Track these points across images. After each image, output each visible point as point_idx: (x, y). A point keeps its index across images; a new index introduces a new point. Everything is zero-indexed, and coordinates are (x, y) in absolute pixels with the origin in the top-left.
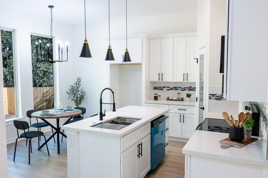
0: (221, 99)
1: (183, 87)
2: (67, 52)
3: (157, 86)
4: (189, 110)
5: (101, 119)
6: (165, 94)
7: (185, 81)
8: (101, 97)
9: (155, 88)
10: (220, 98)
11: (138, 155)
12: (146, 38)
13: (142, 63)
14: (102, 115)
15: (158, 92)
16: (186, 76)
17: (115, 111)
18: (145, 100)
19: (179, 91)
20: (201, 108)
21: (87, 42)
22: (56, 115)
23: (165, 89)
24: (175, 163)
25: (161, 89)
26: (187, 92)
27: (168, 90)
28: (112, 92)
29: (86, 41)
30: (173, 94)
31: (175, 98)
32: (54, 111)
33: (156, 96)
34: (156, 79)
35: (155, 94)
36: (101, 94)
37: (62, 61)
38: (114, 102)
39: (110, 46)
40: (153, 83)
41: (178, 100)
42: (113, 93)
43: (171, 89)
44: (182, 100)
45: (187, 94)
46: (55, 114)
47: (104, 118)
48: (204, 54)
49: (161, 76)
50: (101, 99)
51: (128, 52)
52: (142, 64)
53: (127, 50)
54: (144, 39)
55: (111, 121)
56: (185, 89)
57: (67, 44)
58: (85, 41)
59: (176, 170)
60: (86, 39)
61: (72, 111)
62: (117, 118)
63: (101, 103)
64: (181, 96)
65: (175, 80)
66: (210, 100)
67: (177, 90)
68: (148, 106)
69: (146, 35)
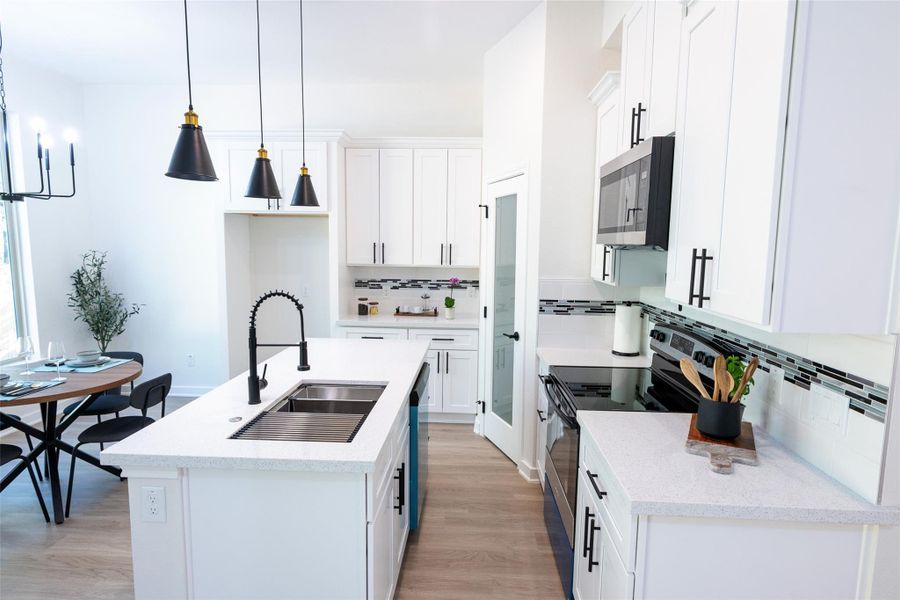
0: (569, 312)
1: (434, 279)
2: (73, 164)
3: (365, 277)
4: (463, 340)
5: (255, 398)
6: (387, 298)
7: (446, 264)
8: (252, 323)
9: (359, 284)
10: (566, 309)
11: (395, 507)
12: (339, 143)
13: (330, 214)
14: (256, 385)
15: (371, 295)
16: (447, 251)
17: (308, 369)
18: (340, 318)
19: (425, 291)
20: (511, 337)
21: (196, 121)
22: (40, 389)
23: (387, 286)
24: (453, 490)
25: (376, 285)
26: (445, 292)
27: (395, 288)
28: (297, 304)
29: (190, 114)
30: (410, 299)
31: (417, 310)
32: (29, 373)
33: (364, 305)
34: (364, 258)
35: (360, 299)
36: (254, 313)
37: (50, 196)
38: (303, 339)
39: (265, 148)
40: (354, 268)
41: (424, 314)
42: (300, 307)
43: (403, 285)
44: (436, 314)
45: (447, 299)
46: (37, 385)
47: (263, 393)
48: (515, 195)
49: (379, 250)
50: (253, 331)
51: (308, 176)
52: (327, 216)
53: (304, 169)
54: (334, 146)
55: (287, 401)
56: (438, 285)
57: (71, 135)
58: (187, 114)
59: (466, 511)
60: (191, 108)
61: (104, 367)
62: (299, 388)
63: (253, 344)
64: (431, 305)
65: (417, 263)
66: (543, 316)
67: (420, 286)
68: (347, 333)
69: (340, 134)
